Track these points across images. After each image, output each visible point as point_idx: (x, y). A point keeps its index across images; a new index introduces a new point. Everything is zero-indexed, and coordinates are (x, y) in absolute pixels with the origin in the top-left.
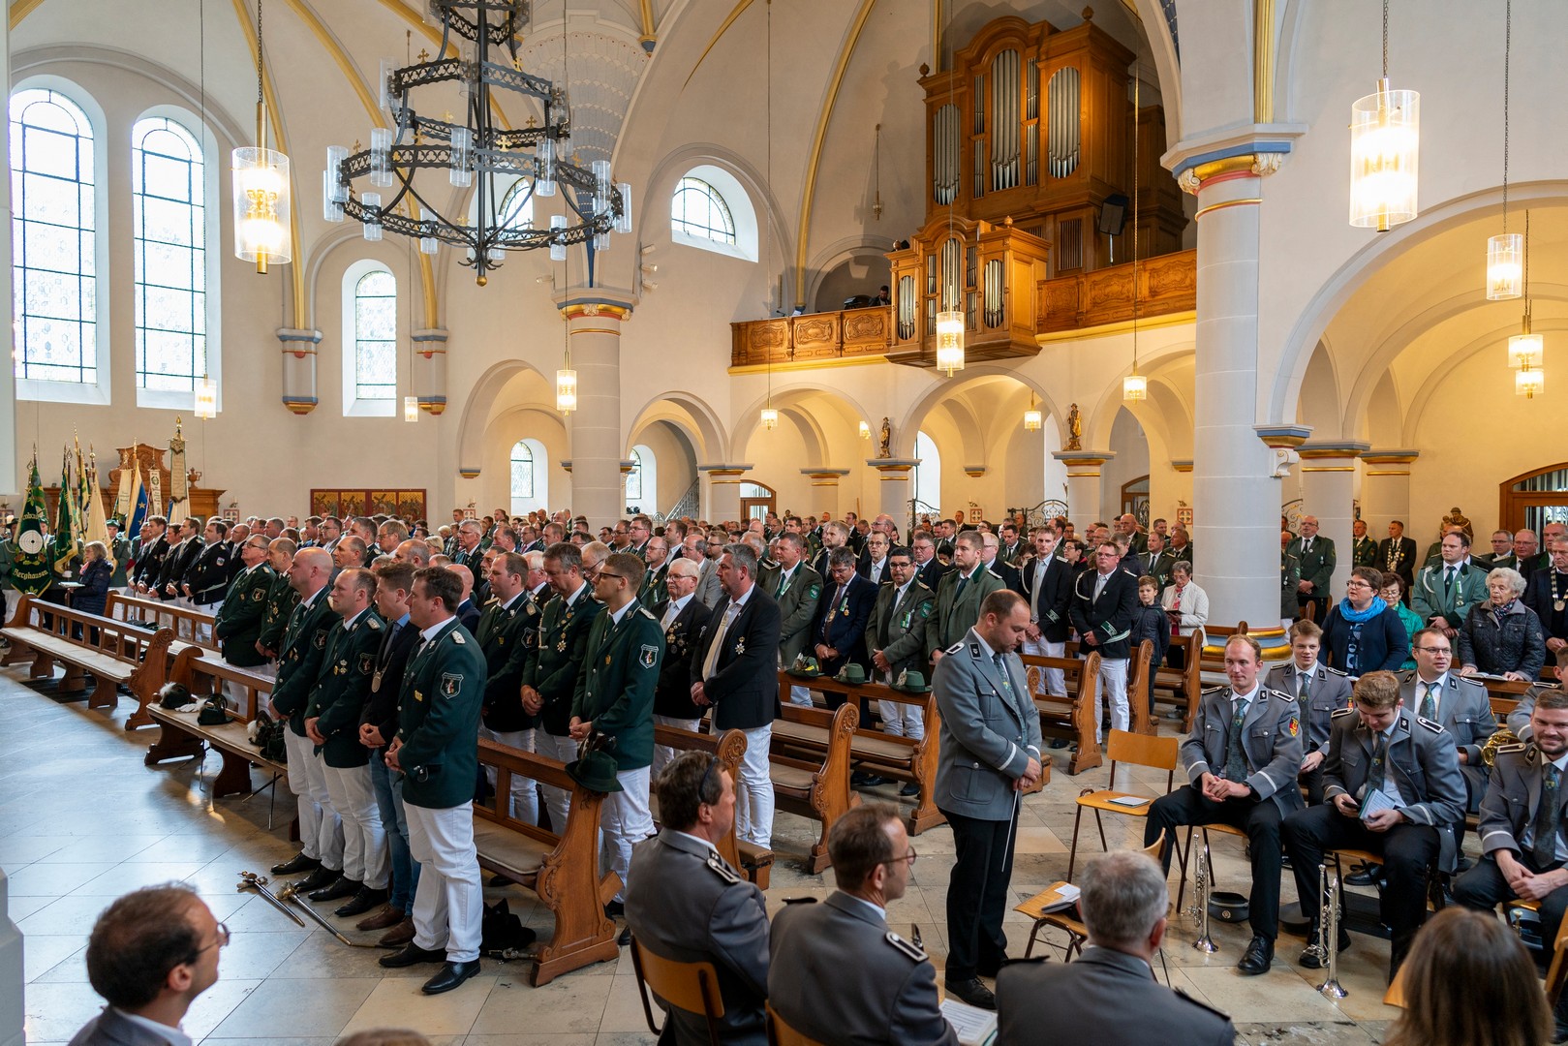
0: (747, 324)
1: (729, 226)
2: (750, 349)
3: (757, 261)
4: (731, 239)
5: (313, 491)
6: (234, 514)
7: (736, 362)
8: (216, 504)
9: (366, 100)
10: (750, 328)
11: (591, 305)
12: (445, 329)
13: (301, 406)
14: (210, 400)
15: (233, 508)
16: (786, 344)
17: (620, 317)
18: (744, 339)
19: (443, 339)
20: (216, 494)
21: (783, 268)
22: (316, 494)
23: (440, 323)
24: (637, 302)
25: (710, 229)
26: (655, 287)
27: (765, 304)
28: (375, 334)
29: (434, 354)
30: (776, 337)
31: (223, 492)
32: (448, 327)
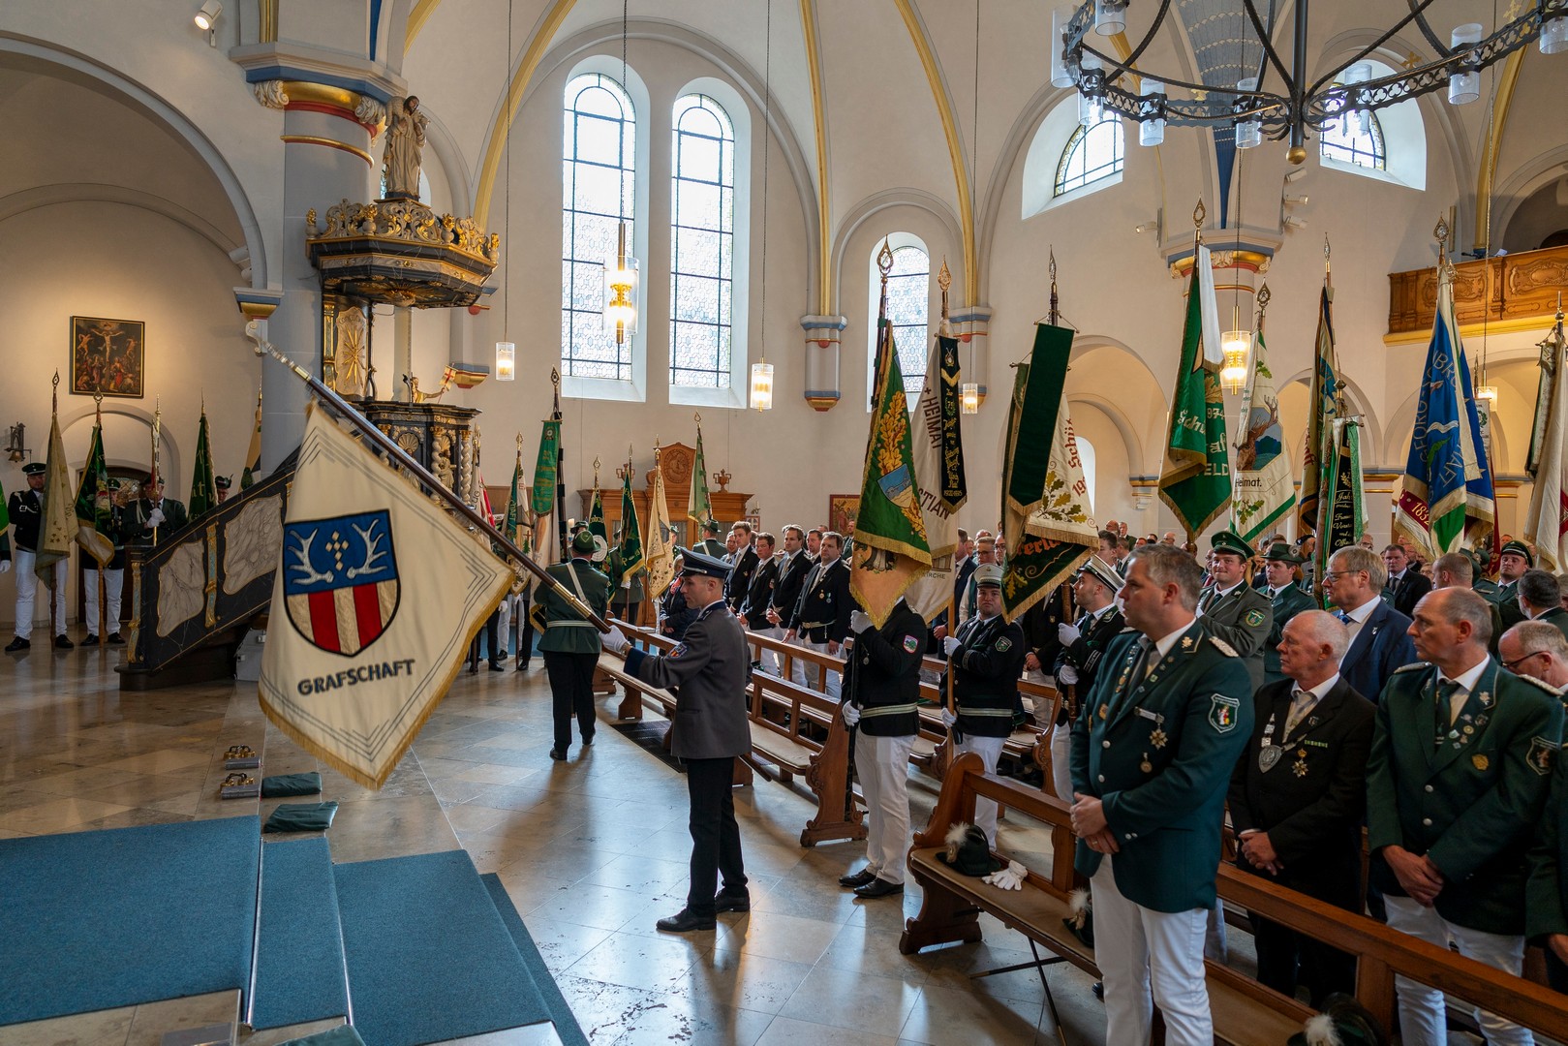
0: (1418, 274)
1: (1378, 145)
2: (1421, 307)
3: (1424, 189)
4: (1380, 163)
5: (832, 497)
6: (755, 521)
7: (1396, 327)
8: (743, 509)
9: (917, 38)
10: (1423, 279)
11: (1223, 253)
12: (987, 305)
13: (822, 401)
14: (766, 388)
15: (755, 515)
16: (1491, 295)
17: (1255, 268)
18: (1412, 295)
19: (985, 319)
20: (744, 498)
21: (1457, 196)
22: (836, 500)
23: (982, 299)
24: (1279, 247)
25: (1354, 151)
26: (1303, 225)
27: (1431, 246)
28: (901, 318)
29: (974, 337)
30: (1469, 289)
31: (751, 496)
32: (991, 304)
